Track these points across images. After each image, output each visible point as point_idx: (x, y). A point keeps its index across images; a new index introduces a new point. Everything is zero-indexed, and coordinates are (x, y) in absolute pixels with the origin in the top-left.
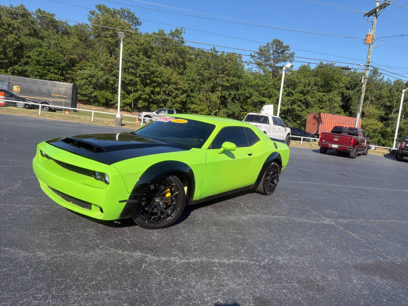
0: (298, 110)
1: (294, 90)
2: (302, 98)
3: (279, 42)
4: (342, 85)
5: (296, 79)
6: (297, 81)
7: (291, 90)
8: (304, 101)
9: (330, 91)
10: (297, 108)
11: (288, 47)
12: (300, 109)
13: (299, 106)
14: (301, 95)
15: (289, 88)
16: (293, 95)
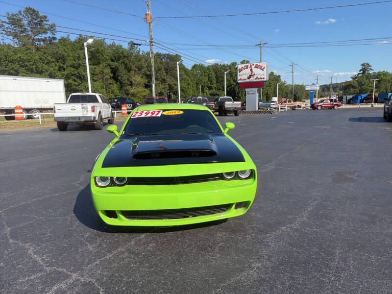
0: (74, 85)
1: (64, 64)
2: (76, 72)
3: (34, 11)
4: (107, 58)
5: (64, 53)
6: (66, 54)
7: (62, 65)
8: (78, 74)
9: (98, 64)
10: (73, 83)
11: (46, 17)
12: (76, 83)
13: (75, 81)
14: (74, 69)
15: (58, 62)
16: (64, 69)
